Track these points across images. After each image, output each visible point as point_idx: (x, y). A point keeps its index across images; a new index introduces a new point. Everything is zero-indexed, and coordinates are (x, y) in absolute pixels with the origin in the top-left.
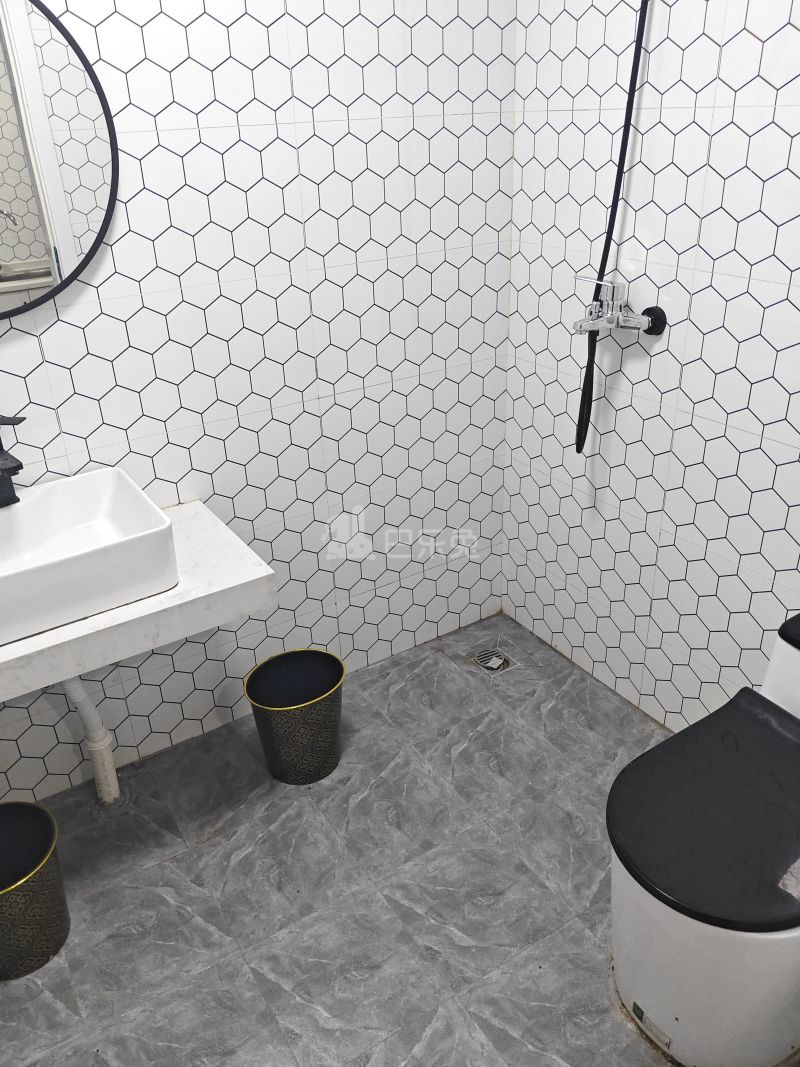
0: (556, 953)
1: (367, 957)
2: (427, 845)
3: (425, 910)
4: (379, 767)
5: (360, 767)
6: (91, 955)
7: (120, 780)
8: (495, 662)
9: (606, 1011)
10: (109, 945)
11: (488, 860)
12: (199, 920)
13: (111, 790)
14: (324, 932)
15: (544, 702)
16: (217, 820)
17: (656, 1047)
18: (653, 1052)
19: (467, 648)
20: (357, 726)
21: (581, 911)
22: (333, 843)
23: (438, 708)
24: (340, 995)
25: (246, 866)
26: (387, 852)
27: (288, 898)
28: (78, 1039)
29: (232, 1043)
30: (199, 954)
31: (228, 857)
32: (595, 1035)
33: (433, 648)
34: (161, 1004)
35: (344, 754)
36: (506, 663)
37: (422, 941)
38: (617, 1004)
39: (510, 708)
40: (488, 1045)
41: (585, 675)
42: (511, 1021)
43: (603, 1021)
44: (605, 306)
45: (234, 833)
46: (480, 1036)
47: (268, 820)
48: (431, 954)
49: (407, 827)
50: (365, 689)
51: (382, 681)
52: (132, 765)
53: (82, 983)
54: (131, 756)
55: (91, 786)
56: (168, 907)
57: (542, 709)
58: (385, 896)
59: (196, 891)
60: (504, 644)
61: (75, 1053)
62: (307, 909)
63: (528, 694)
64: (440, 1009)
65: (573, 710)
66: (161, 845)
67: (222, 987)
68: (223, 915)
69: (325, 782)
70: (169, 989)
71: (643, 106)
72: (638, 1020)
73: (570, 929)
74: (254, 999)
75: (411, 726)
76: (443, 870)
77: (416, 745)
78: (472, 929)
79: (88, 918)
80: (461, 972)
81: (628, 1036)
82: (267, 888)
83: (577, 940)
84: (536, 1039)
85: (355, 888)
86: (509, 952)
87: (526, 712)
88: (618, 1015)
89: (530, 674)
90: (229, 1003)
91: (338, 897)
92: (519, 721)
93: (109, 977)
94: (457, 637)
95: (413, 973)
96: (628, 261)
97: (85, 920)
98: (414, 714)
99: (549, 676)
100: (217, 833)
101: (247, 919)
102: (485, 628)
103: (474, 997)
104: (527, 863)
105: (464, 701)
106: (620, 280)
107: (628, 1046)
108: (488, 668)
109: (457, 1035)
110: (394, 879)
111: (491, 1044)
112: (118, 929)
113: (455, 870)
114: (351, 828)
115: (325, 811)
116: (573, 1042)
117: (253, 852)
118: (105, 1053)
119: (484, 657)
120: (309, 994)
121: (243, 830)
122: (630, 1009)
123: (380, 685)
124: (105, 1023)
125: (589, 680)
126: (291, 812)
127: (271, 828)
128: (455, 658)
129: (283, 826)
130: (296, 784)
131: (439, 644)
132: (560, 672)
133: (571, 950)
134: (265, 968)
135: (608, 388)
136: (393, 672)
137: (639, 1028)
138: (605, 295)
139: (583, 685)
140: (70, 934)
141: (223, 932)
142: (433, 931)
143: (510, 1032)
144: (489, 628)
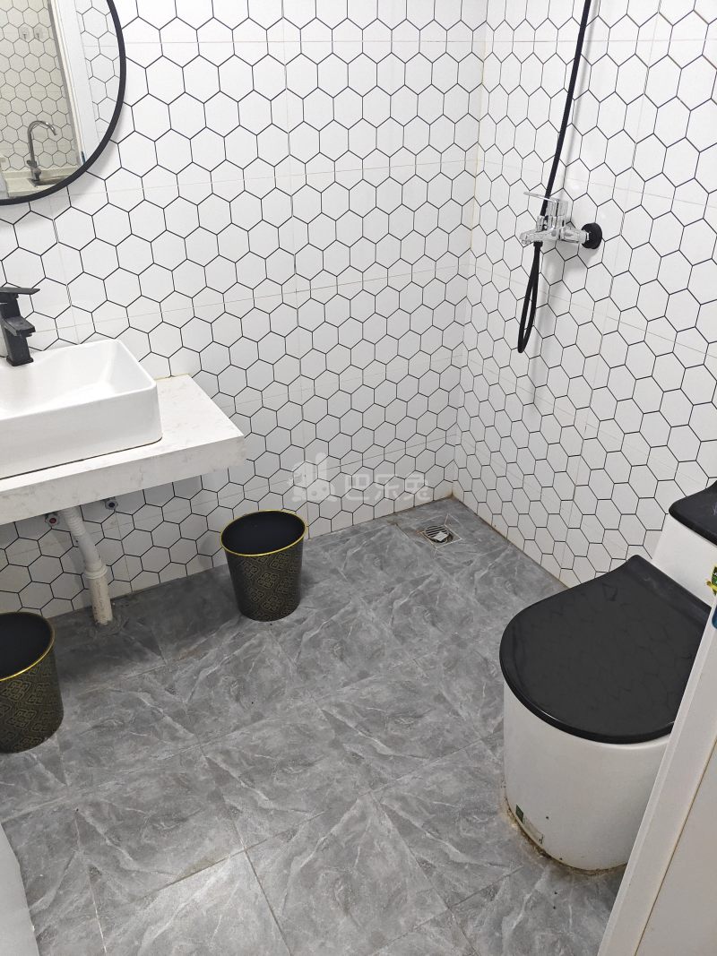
0: (460, 766)
1: (303, 757)
2: (363, 675)
3: (355, 724)
4: (330, 613)
5: (315, 611)
6: (78, 741)
7: (113, 607)
8: (441, 536)
9: (495, 813)
10: (94, 733)
11: (412, 690)
12: (168, 719)
13: (105, 614)
14: (271, 736)
15: (478, 570)
16: (192, 644)
17: (533, 843)
18: (529, 847)
19: (418, 523)
20: (317, 579)
21: (485, 736)
22: (286, 667)
23: (387, 569)
24: (277, 783)
25: (212, 681)
26: (330, 677)
27: (243, 707)
28: (62, 800)
29: (185, 812)
30: (165, 745)
31: (198, 672)
32: (483, 830)
33: (389, 522)
34: (131, 780)
35: (303, 600)
36: (450, 537)
37: (348, 747)
38: (505, 809)
39: (448, 574)
40: (393, 830)
41: (516, 550)
42: (415, 814)
43: (491, 820)
44: (550, 221)
45: (205, 655)
46: (388, 823)
47: (235, 646)
48: (356, 759)
49: (348, 659)
50: (327, 551)
51: (342, 545)
52: (126, 596)
53: (70, 759)
54: (125, 590)
55: (89, 611)
56: (144, 707)
57: (476, 575)
58: (324, 711)
59: (169, 697)
60: (450, 522)
61: (60, 810)
62: (258, 717)
63: (465, 563)
64: (358, 801)
65: (502, 578)
66: (143, 659)
67: (182, 771)
68: (189, 718)
69: (285, 620)
70: (139, 769)
71: (594, 38)
72: (519, 821)
73: (474, 748)
74: (207, 781)
75: (362, 582)
76: (374, 694)
77: (365, 597)
78: (392, 742)
79: (79, 711)
80: (379, 774)
81: (510, 833)
82: (227, 698)
83: (480, 757)
84: (434, 828)
85: (300, 703)
86: (421, 762)
87: (461, 577)
88: (505, 817)
89: (469, 548)
90: (186, 783)
91: (286, 708)
92: (455, 584)
93: (90, 756)
94: (411, 513)
95: (339, 772)
96: (573, 181)
97: (76, 713)
98: (366, 573)
99: (486, 550)
100: (191, 654)
101: (208, 722)
102: (436, 508)
103: (387, 794)
104: (445, 694)
105: (410, 565)
106: (566, 198)
107: (510, 840)
108: (434, 541)
109: (369, 821)
110: (333, 699)
111: (396, 830)
112: (102, 722)
113: (384, 695)
114: (302, 657)
115: (281, 643)
116: (464, 834)
117: (219, 670)
118: (83, 812)
119: (432, 532)
120: (252, 781)
121: (212, 653)
122: (514, 812)
123: (340, 548)
124: (85, 790)
125: (520, 556)
126: (253, 641)
127: (236, 653)
128: (407, 530)
129: (246, 651)
130: (260, 620)
131: (394, 519)
132: (495, 547)
133: (474, 765)
134: (219, 760)
135: (551, 296)
136: (353, 539)
137: (521, 828)
138: (550, 211)
139: (513, 559)
140: (63, 723)
141: (187, 729)
142: (360, 741)
143: (413, 823)
144: (440, 508)
